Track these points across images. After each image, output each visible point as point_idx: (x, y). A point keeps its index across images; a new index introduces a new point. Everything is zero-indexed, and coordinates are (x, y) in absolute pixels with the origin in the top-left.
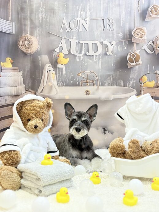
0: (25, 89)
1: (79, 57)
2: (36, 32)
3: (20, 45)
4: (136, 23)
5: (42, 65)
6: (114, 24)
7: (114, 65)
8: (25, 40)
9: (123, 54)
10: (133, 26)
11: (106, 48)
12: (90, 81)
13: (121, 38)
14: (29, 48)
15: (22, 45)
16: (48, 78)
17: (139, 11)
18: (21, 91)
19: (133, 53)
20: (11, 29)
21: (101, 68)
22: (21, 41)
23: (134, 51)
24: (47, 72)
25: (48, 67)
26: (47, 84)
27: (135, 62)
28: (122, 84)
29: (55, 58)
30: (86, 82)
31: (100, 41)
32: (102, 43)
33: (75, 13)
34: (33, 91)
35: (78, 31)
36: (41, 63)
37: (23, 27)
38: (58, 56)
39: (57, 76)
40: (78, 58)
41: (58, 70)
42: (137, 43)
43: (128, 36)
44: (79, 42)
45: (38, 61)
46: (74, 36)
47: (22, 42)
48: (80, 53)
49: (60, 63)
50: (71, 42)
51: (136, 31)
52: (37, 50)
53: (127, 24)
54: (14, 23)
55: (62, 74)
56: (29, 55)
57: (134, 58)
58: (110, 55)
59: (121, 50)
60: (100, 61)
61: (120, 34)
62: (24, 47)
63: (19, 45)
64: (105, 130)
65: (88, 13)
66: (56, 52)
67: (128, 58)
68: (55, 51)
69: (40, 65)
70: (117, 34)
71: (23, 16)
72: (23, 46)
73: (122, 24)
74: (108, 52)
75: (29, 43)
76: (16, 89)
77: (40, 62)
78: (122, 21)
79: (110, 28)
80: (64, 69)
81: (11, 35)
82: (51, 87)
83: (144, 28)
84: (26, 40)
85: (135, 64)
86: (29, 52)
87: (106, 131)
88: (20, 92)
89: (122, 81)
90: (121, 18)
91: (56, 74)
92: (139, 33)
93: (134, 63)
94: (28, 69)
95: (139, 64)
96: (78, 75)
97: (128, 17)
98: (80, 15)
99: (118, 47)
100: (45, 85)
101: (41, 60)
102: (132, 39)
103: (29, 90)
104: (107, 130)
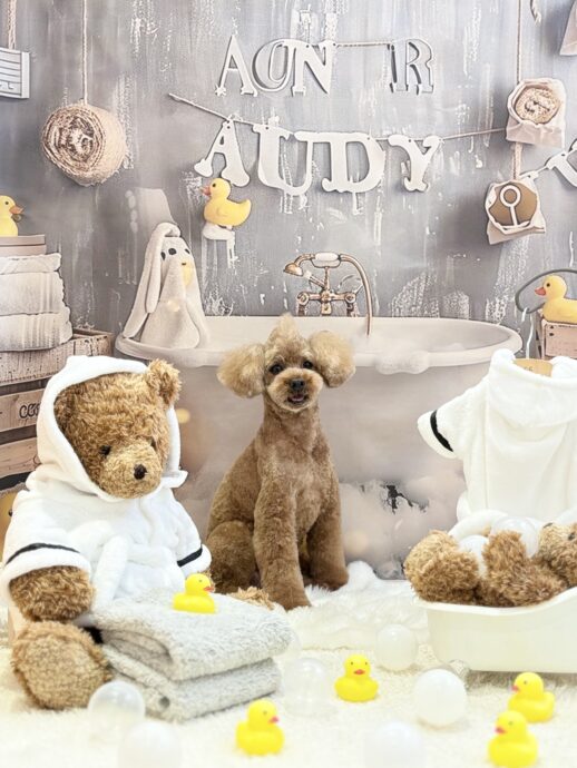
0: (70, 323)
1: (292, 199)
2: (119, 94)
3: (51, 144)
4: (523, 63)
5: (139, 226)
6: (433, 67)
7: (431, 232)
8: (74, 126)
9: (470, 188)
10: (509, 75)
11: (403, 164)
12: (337, 297)
13: (461, 126)
14: (88, 157)
15: (59, 147)
16: (166, 283)
17: (535, 17)
18: (55, 331)
19: (510, 184)
20: (18, 80)
21: (379, 244)
22: (55, 129)
23: (515, 177)
24: (160, 257)
25: (165, 235)
26: (161, 305)
27: (519, 223)
28: (465, 309)
29: (195, 201)
30: (320, 300)
31: (378, 133)
32: (385, 144)
33: (276, 17)
34: (106, 334)
35: (287, 92)
36: (137, 221)
37: (65, 72)
38: (209, 194)
39: (204, 275)
40: (288, 201)
41: (204, 248)
42: (525, 145)
43: (489, 116)
44: (292, 138)
45: (126, 213)
46: (272, 113)
47: (58, 135)
48: (297, 182)
49: (214, 223)
50: (259, 134)
51: (521, 94)
52: (122, 166)
53: (488, 65)
54: (26, 56)
55: (222, 263)
56: (87, 185)
57: (512, 206)
58: (416, 190)
59: (461, 171)
60: (379, 216)
61: (460, 107)
62: (66, 155)
63: (47, 145)
64: (393, 493)
65: (331, 19)
66: (197, 174)
67: (488, 206)
68: (194, 171)
69: (134, 226)
70: (445, 106)
71: (63, 29)
72: (62, 150)
73: (465, 66)
74: (409, 179)
75: (90, 139)
76: (35, 323)
77: (134, 215)
78: (465, 56)
79: (419, 82)
80: (231, 245)
81: (15, 104)
82: (179, 315)
83: (557, 86)
84: (76, 127)
85: (516, 228)
86: (88, 174)
87: (398, 498)
88: (48, 335)
89: (465, 296)
90: (465, 43)
91: (198, 266)
92: (535, 103)
93: (513, 224)
94: (85, 245)
95: (535, 228)
96: (287, 270)
97: (493, 40)
98: (299, 26)
99: (451, 159)
100: (151, 309)
101: (137, 208)
102: (508, 129)
103: (89, 330)
104: (401, 495)
